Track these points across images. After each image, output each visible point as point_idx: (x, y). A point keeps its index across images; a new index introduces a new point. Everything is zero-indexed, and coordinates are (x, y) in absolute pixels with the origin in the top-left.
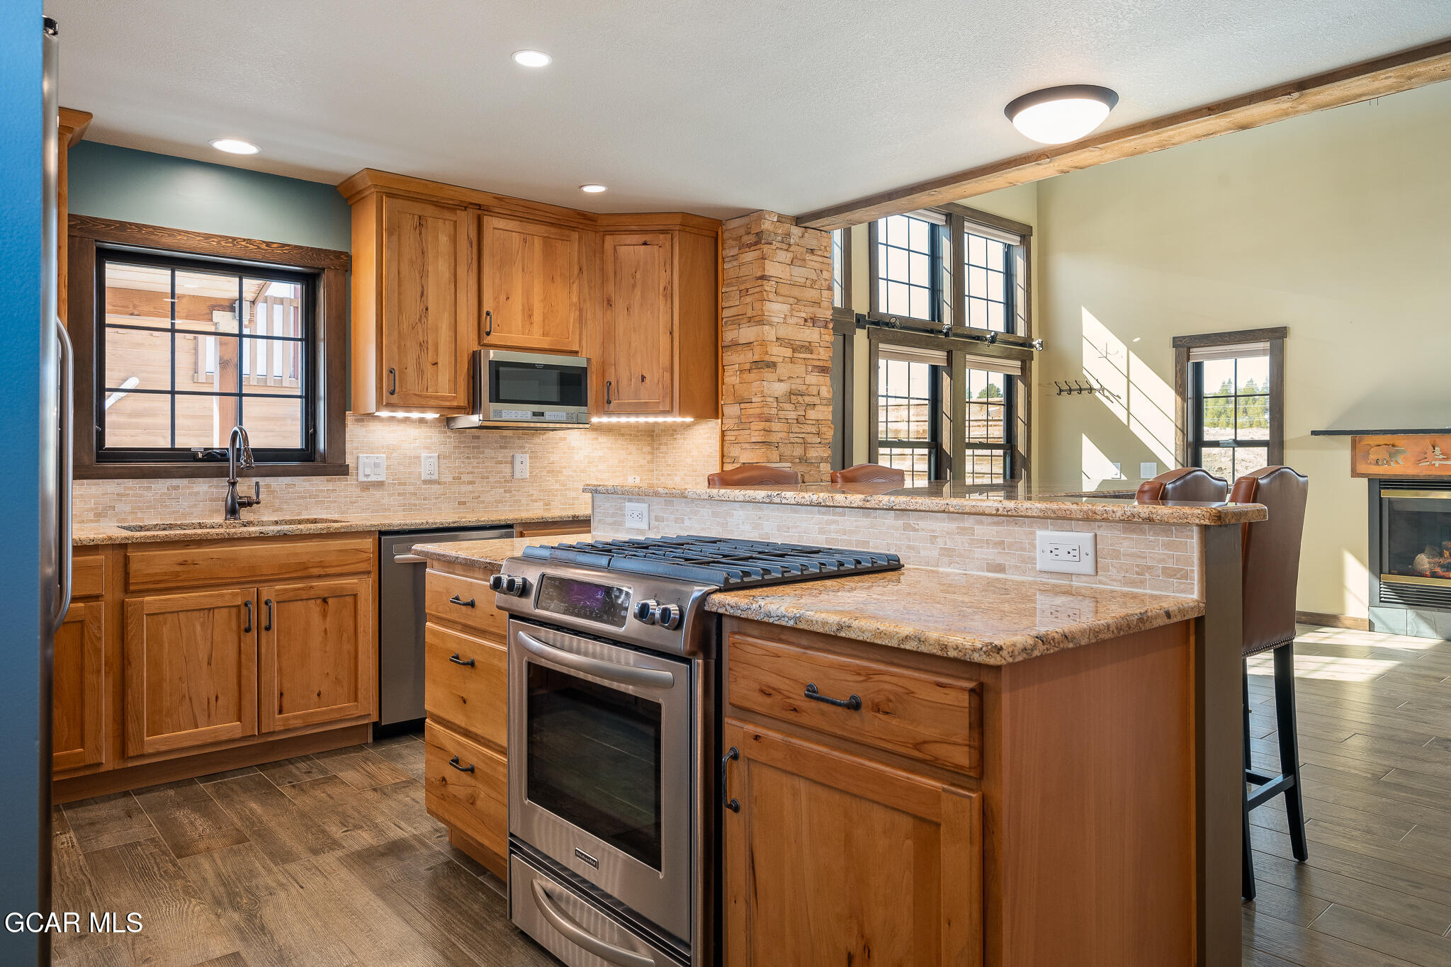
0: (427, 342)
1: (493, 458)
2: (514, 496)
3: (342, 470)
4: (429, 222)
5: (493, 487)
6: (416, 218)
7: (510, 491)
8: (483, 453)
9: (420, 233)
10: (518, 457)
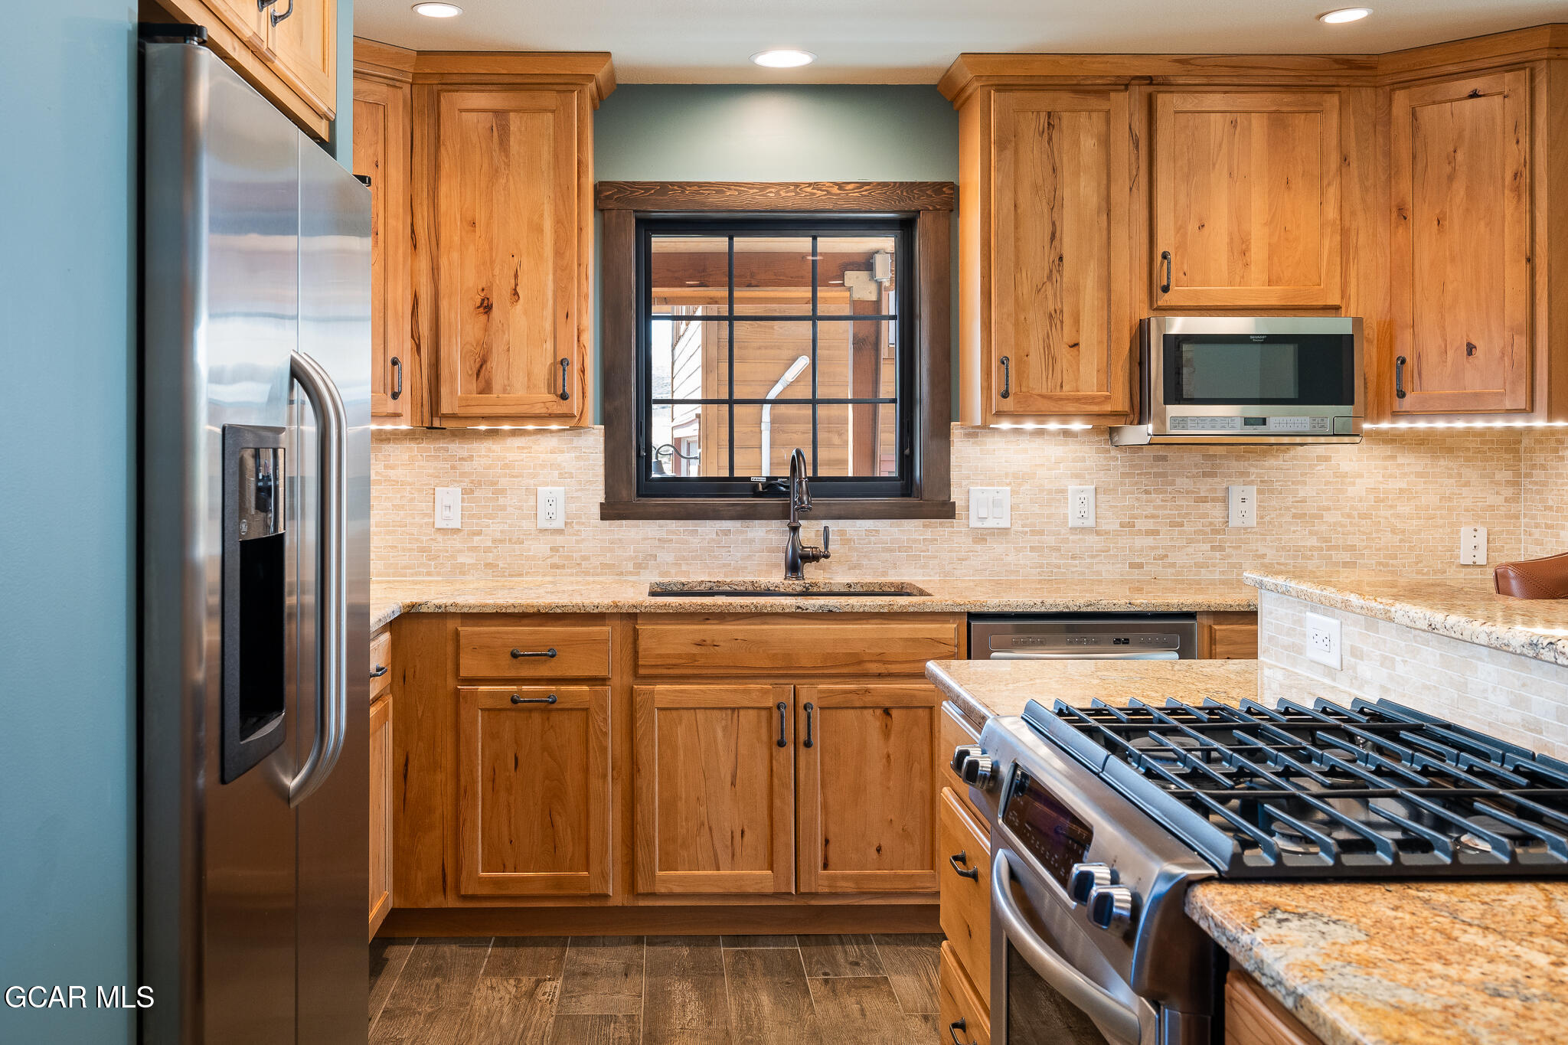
0: (1062, 311)
1: (1193, 492)
2: (1230, 556)
3: (946, 510)
4: (1065, 122)
5: (1190, 541)
6: (1043, 116)
7: (1221, 548)
8: (1173, 483)
9: (1050, 139)
10: (1236, 493)
